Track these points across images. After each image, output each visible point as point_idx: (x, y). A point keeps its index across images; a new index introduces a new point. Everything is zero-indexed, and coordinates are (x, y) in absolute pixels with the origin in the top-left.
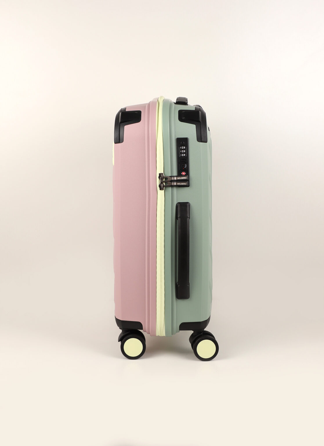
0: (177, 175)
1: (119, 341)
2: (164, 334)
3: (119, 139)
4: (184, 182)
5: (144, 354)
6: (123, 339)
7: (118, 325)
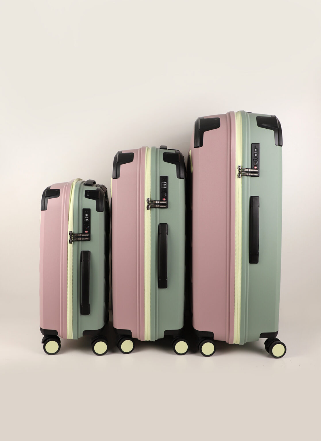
0: (82, 233)
1: (42, 343)
2: (72, 338)
3: (44, 208)
4: (86, 238)
5: (60, 351)
6: (45, 342)
7: (42, 332)
